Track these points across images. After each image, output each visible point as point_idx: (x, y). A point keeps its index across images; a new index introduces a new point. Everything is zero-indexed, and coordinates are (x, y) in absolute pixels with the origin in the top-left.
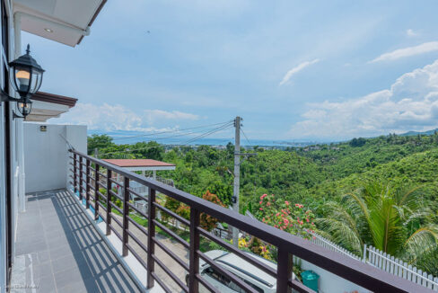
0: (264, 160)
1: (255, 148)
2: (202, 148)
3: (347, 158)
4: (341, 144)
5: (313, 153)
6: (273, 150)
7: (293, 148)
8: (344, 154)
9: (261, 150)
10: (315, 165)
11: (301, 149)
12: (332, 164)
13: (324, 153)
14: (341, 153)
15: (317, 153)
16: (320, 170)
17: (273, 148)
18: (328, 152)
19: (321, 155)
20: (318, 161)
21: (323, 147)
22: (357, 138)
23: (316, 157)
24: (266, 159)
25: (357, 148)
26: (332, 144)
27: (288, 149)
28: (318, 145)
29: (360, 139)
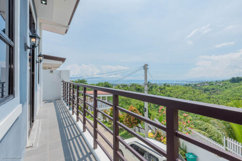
0: (171, 92)
1: (165, 85)
2: (133, 85)
3: (228, 91)
4: (223, 81)
5: (204, 87)
6: (176, 86)
7: (189, 85)
8: (226, 88)
9: (168, 86)
10: (206, 95)
11: (195, 85)
12: (218, 94)
13: (211, 87)
14: (224, 87)
15: (206, 87)
16: (209, 98)
17: (176, 84)
18: (214, 87)
19: (209, 89)
20: (208, 92)
21: (211, 84)
22: (235, 77)
23: (206, 90)
24: (172, 91)
25: (236, 84)
26: (217, 81)
27: (186, 85)
28: (207, 82)
29: (238, 78)
